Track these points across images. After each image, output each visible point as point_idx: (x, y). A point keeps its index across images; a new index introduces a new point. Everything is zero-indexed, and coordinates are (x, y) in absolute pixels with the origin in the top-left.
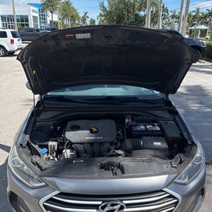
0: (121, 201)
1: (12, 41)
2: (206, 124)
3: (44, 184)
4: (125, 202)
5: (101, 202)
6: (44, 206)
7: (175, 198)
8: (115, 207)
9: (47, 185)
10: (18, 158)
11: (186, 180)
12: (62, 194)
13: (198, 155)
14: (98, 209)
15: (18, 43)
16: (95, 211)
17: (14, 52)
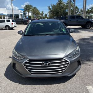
1: (12, 24)
4: (50, 62)
5: (42, 62)
7: (68, 62)
11: (72, 57)
13: (77, 49)
14: (41, 65)
15: (14, 24)
16: (40, 65)
17: (13, 28)
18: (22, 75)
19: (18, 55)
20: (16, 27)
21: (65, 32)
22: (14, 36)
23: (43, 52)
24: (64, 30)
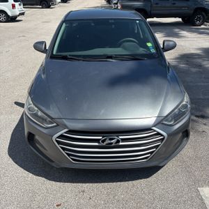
0: (118, 136)
1: (14, 6)
2: (203, 84)
3: (55, 124)
4: (121, 137)
5: (101, 138)
6: (57, 141)
7: (162, 135)
8: (112, 141)
9: (58, 125)
10: (32, 105)
11: (172, 123)
12: (71, 132)
13: (184, 103)
14: (99, 143)
15: (19, 8)
16: (97, 144)
17: (16, 17)
18: (52, 161)
19: (40, 113)
20: (23, 14)
21: (153, 51)
22: (21, 41)
23: (103, 111)
24: (149, 45)
